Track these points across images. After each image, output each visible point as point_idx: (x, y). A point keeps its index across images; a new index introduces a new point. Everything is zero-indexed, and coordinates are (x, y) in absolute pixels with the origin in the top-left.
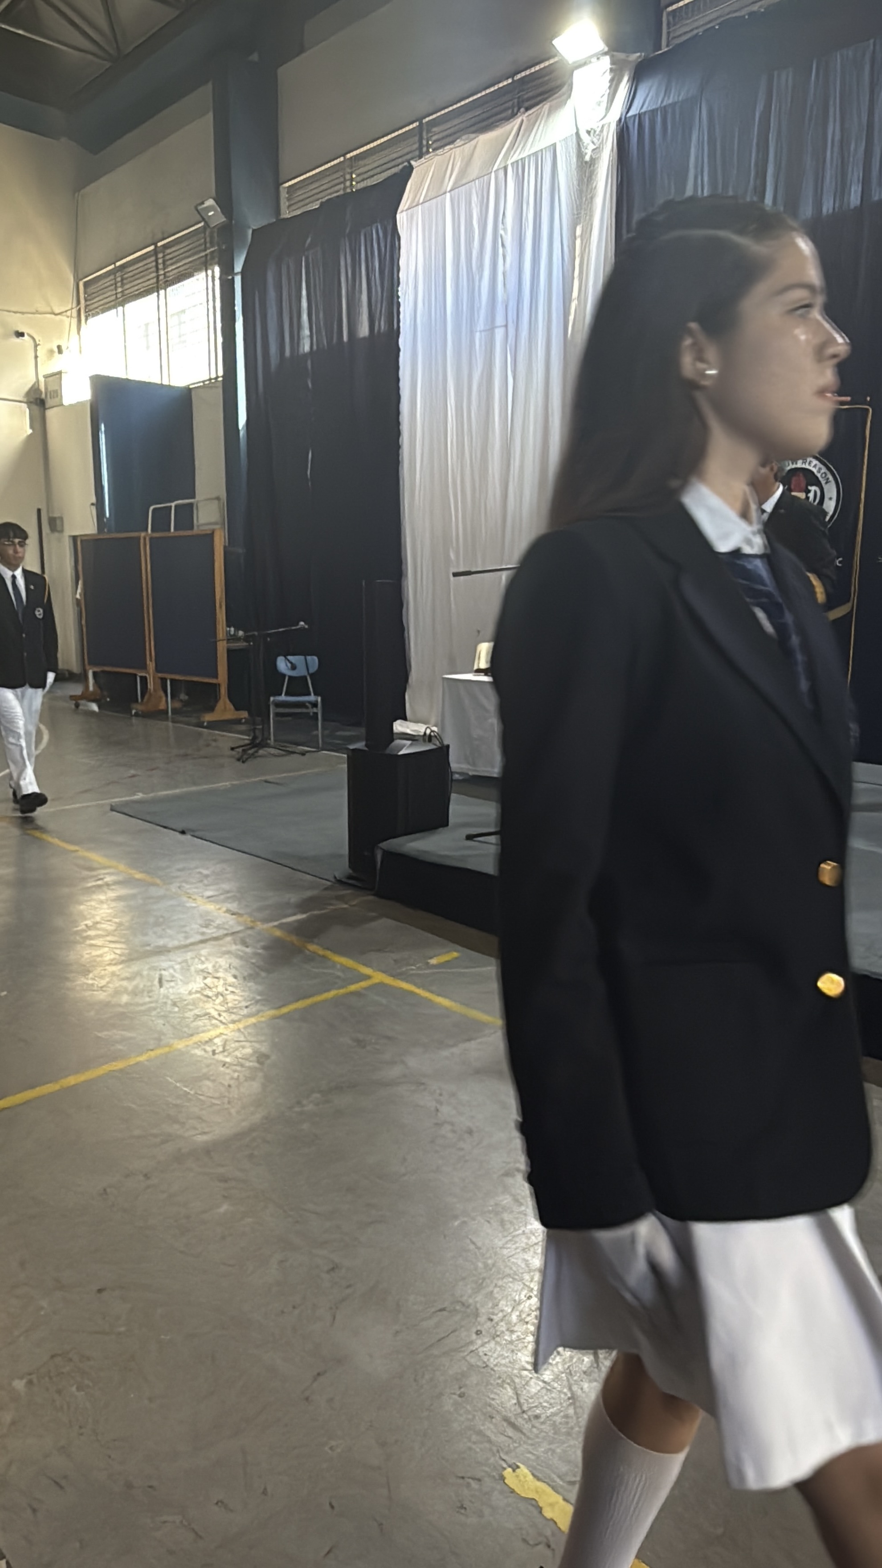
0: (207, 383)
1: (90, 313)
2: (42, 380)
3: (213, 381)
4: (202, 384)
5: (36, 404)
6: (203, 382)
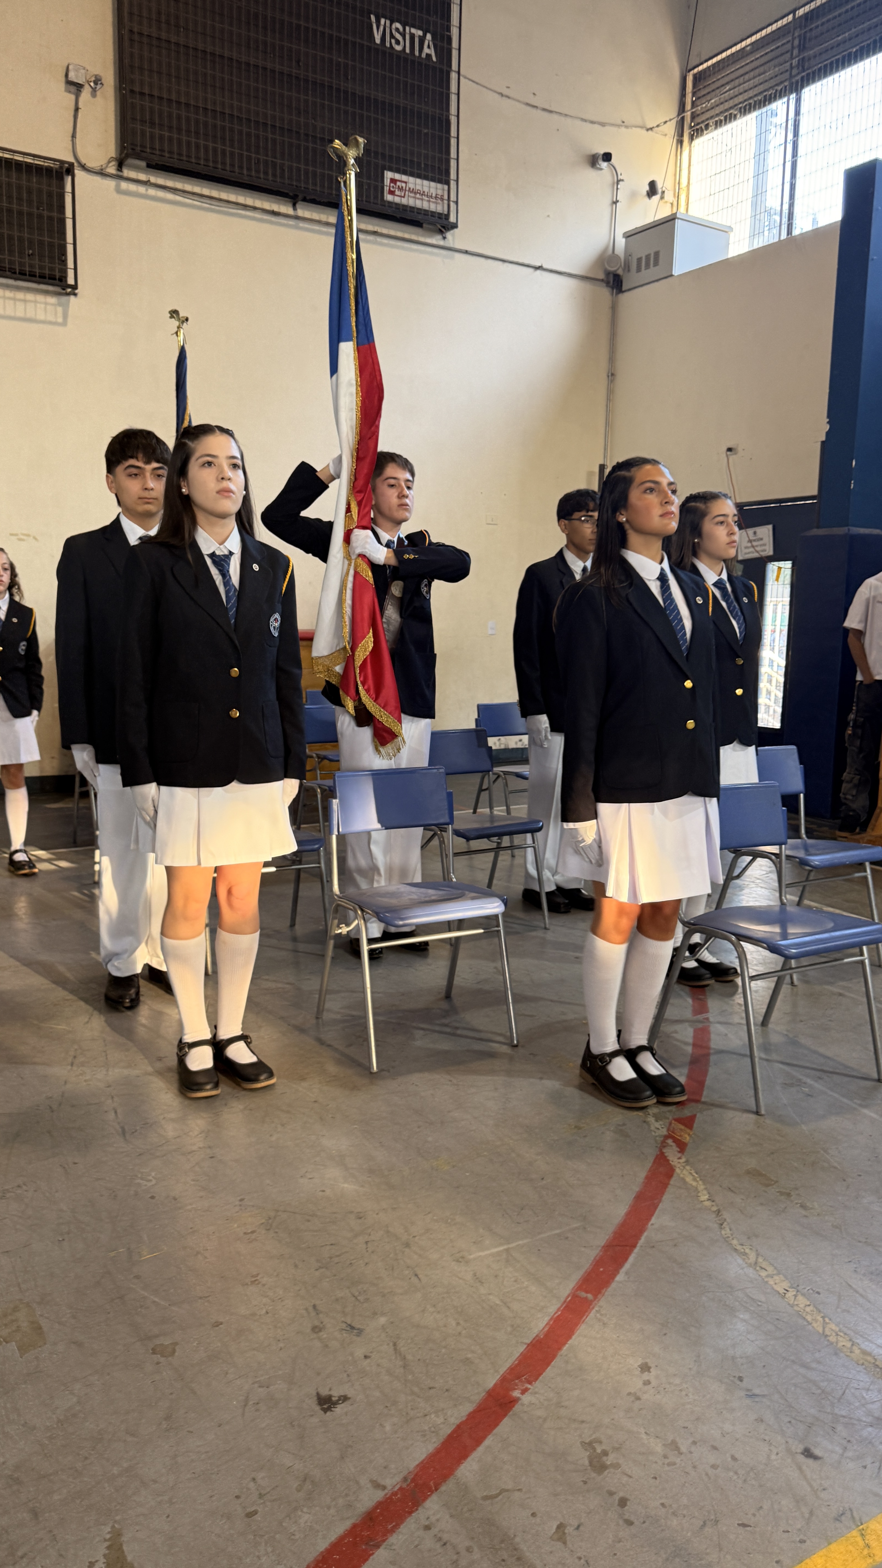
2: (621, 242)
5: (607, 283)
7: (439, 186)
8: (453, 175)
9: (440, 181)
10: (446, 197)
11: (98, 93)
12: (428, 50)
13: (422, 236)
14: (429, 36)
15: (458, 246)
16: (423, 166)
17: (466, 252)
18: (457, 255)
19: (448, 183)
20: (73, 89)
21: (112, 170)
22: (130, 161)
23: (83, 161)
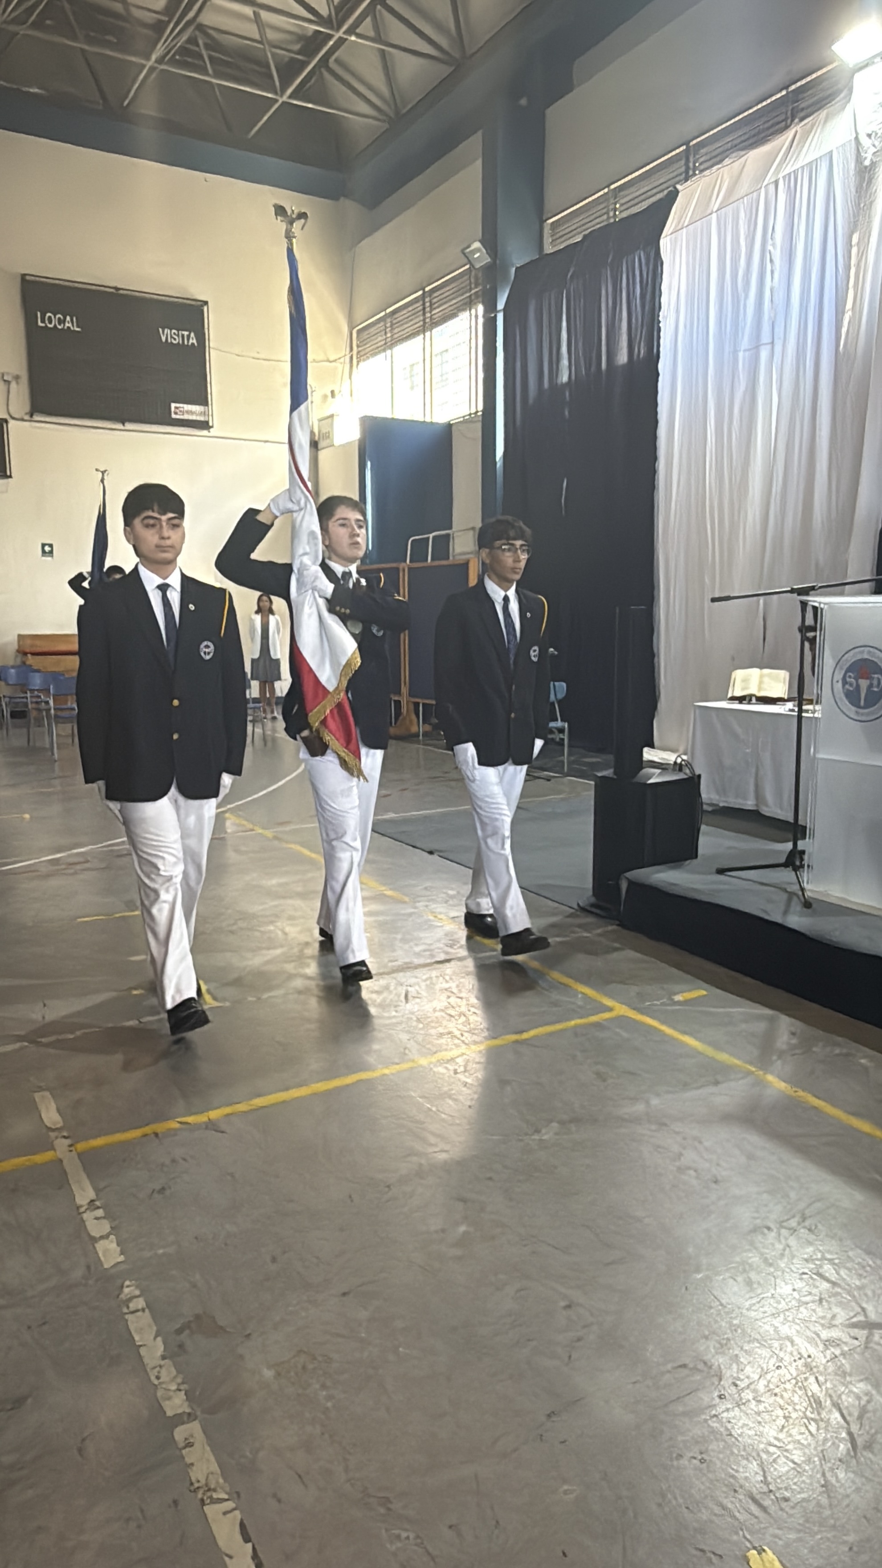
0: (468, 417)
1: (362, 358)
3: (473, 416)
4: (462, 419)
6: (464, 417)
7: (201, 407)
8: (209, 401)
10: (206, 413)
11: (19, 383)
12: (193, 341)
13: (195, 431)
14: (192, 335)
15: (217, 435)
16: (193, 399)
17: (222, 437)
18: (218, 439)
19: (207, 406)
20: (6, 382)
21: (27, 417)
23: (13, 415)
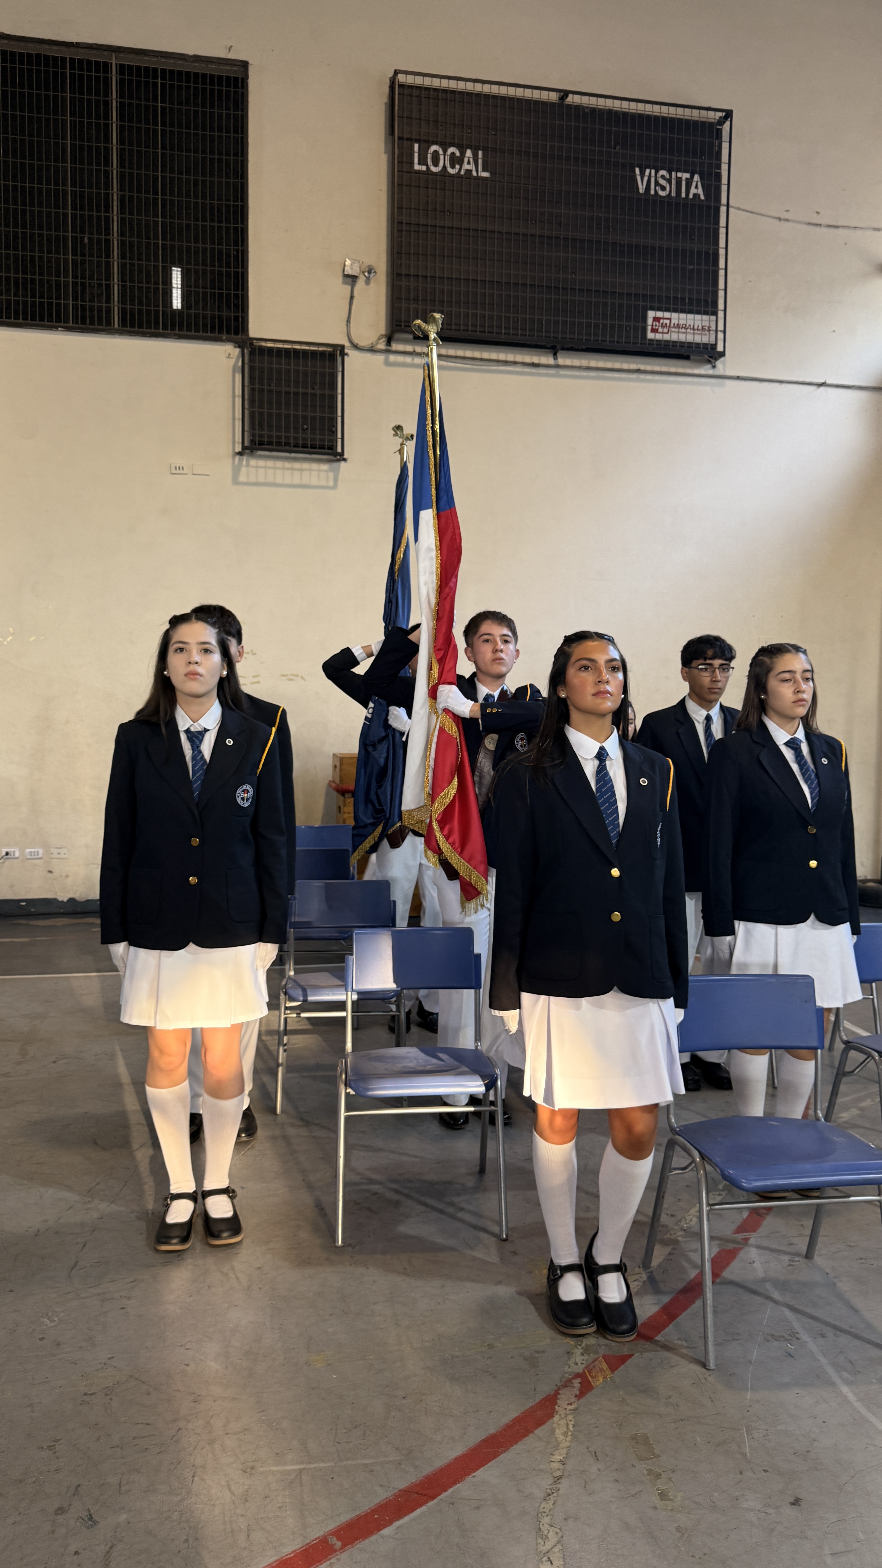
7: (705, 317)
8: (721, 306)
9: (706, 313)
10: (713, 328)
11: (372, 281)
12: (698, 191)
13: (690, 367)
14: (696, 177)
15: (729, 373)
16: (687, 301)
17: (738, 378)
18: (729, 383)
19: (715, 313)
20: (349, 280)
21: (382, 346)
22: (397, 336)
23: (356, 341)
